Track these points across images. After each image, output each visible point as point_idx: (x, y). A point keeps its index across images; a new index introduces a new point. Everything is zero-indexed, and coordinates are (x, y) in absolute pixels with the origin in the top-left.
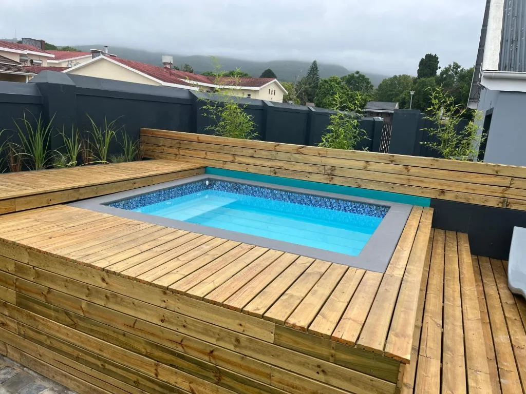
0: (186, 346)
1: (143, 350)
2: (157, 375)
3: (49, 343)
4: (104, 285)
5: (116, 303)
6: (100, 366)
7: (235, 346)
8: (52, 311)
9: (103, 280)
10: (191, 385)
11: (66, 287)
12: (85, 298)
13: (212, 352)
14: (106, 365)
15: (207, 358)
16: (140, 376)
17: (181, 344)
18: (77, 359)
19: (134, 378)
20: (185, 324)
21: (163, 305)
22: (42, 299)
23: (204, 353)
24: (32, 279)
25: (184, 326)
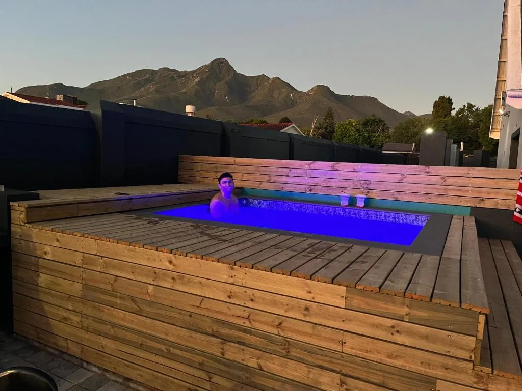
0: (253, 320)
1: (210, 330)
2: (223, 354)
3: (113, 332)
4: (171, 267)
5: (183, 284)
6: (165, 350)
7: (305, 315)
8: (118, 299)
9: (170, 262)
10: (259, 361)
11: (133, 273)
12: (152, 282)
13: (280, 324)
14: (171, 348)
15: (275, 331)
16: (206, 357)
17: (248, 318)
18: (141, 346)
19: (199, 359)
20: (253, 297)
21: (231, 281)
22: (109, 288)
23: (273, 326)
24: (99, 269)
25: (252, 300)
